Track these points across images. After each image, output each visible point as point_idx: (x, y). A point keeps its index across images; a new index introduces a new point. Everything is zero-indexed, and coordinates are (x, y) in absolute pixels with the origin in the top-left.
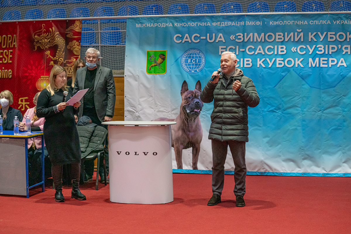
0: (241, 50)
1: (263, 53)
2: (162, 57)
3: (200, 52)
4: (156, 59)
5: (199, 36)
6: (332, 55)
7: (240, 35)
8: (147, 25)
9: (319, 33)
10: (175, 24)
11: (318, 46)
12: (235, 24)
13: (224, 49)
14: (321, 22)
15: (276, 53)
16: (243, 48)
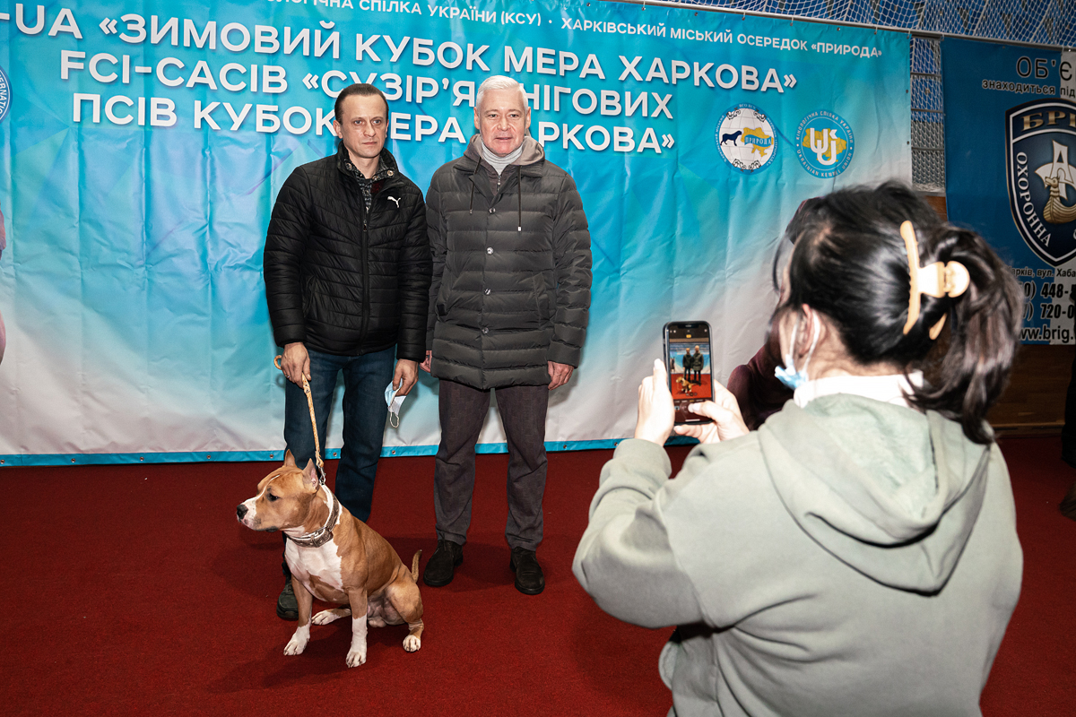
0: (139, 69)
1: (213, 86)
6: (424, 107)
7: (136, 22)
9: (387, 38)
11: (383, 77)
13: (80, 60)
14: (394, 5)
15: (254, 88)
16: (145, 65)
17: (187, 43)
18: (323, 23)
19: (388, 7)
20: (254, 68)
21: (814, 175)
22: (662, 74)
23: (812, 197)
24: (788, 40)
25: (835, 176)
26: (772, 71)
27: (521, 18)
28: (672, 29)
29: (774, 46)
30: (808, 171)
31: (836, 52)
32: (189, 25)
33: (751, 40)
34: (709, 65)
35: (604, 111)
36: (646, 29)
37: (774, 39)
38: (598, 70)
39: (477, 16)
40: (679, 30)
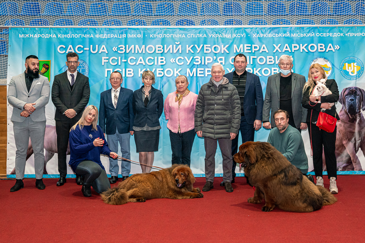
0: (123, 61)
1: (144, 64)
2: (46, 67)
3: (83, 62)
4: (40, 69)
5: (82, 47)
6: (208, 66)
7: (122, 47)
8: (31, 36)
9: (196, 46)
10: (59, 36)
11: (195, 58)
12: (118, 37)
13: (107, 59)
14: (198, 35)
15: (156, 64)
16: (125, 59)
17: (136, 52)
18: (176, 43)
19: (196, 36)
20: (156, 58)
21: (348, 79)
22: (289, 49)
23: (347, 87)
24: (336, 33)
25: (356, 79)
26: (330, 45)
27: (239, 35)
28: (292, 34)
29: (331, 36)
30: (346, 78)
31: (355, 36)
32: (137, 47)
33: (322, 35)
34: (306, 45)
35: (268, 63)
36: (282, 35)
37: (331, 33)
38: (266, 50)
39: (225, 36)
40: (294, 34)
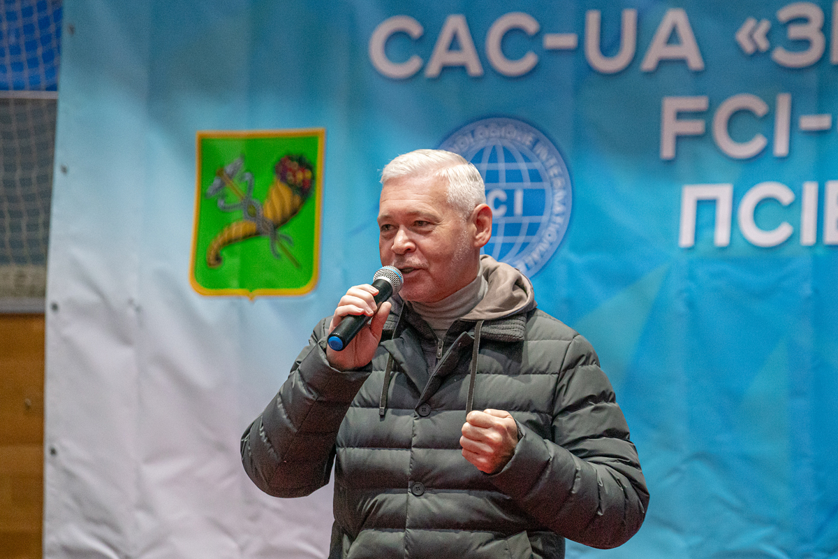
0: (810, 122)
2: (294, 175)
3: (536, 142)
4: (258, 194)
5: (531, 25)
7: (803, 20)
13: (698, 114)
16: (819, 113)
